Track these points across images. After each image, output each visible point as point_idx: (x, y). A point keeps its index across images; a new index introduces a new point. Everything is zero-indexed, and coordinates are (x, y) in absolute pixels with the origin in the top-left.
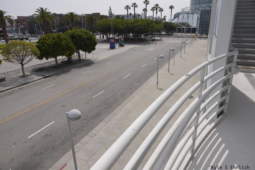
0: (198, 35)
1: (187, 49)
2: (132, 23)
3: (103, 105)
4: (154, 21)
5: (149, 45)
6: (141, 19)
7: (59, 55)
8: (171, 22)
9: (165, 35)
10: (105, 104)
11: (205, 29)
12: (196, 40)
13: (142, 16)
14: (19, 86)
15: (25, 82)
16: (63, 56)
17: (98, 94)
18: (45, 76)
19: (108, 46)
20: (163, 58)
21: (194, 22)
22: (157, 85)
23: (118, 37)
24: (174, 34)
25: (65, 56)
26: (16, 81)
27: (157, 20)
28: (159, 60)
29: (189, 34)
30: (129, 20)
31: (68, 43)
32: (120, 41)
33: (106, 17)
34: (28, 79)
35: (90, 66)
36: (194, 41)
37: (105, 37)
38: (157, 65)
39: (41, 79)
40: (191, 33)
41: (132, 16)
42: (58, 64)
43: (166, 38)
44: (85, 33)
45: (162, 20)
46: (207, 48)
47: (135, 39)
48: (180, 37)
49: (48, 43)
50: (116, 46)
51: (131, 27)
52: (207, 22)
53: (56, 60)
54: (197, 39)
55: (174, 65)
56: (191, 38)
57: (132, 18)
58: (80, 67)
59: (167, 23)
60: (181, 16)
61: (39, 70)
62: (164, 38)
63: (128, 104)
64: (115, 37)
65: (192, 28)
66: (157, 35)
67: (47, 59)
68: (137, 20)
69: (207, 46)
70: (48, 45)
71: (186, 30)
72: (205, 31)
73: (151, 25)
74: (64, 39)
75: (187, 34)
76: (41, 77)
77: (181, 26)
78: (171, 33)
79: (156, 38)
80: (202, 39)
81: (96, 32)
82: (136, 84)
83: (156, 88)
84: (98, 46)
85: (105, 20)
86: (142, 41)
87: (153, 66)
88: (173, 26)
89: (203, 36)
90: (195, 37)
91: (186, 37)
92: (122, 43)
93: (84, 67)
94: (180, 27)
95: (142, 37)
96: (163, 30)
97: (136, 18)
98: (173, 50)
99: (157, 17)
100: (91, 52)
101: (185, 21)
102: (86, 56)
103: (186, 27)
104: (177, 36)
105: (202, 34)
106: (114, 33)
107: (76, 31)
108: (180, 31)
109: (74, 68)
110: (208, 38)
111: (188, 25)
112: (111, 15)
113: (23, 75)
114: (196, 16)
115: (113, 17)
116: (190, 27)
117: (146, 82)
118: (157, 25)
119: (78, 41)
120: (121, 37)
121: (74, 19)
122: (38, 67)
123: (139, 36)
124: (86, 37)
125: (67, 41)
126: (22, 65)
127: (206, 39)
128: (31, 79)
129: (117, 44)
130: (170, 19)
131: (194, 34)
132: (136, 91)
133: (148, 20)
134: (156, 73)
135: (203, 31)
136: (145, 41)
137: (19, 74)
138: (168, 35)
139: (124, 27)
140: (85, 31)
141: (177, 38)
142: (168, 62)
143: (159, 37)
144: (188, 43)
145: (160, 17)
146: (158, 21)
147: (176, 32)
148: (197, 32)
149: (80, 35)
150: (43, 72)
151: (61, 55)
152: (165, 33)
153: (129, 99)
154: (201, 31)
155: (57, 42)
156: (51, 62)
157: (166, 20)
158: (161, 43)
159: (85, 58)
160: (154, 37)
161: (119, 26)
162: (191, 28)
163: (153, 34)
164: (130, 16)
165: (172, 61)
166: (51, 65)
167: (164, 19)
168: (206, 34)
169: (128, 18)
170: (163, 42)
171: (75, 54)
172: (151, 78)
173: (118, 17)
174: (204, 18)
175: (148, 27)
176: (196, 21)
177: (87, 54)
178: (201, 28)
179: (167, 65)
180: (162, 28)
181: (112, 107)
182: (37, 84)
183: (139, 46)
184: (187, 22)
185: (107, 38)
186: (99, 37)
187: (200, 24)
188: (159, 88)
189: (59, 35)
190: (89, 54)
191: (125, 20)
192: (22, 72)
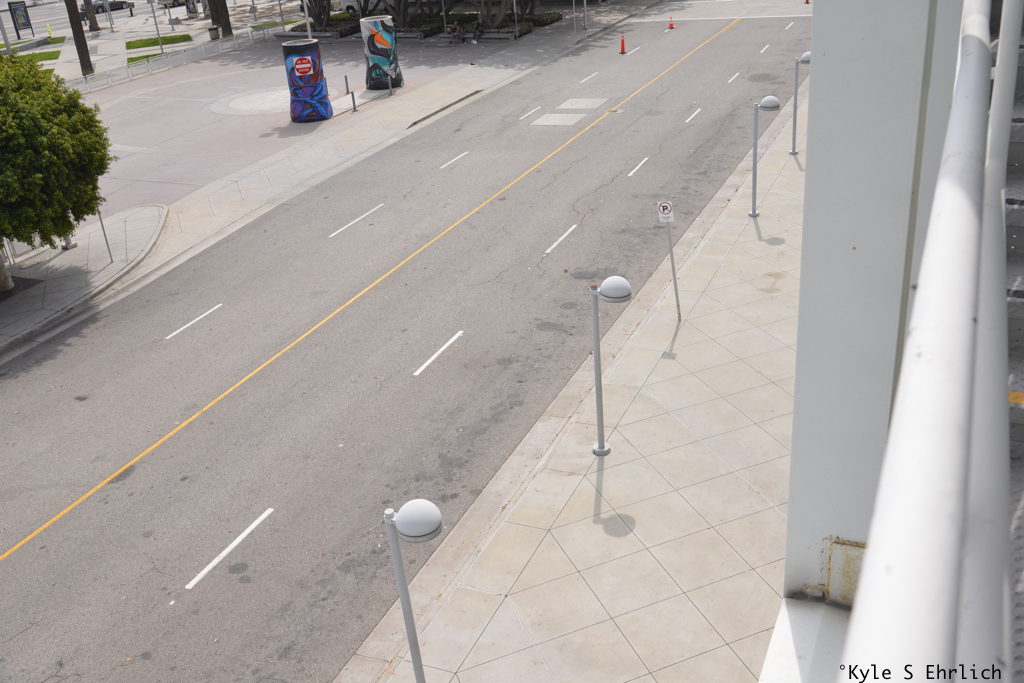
92: (386, 68)
120: (376, 24)
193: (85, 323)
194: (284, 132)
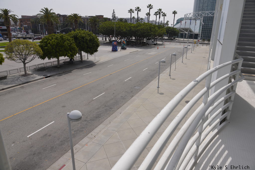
0: (200, 41)
1: (189, 54)
2: (135, 26)
3: (104, 107)
4: (157, 26)
5: (151, 48)
6: (144, 23)
7: (61, 56)
8: (173, 27)
9: (167, 39)
10: (105, 106)
11: (207, 35)
12: (197, 46)
13: (145, 20)
14: (20, 85)
15: (26, 81)
16: (65, 56)
17: (99, 96)
18: (47, 75)
19: (110, 48)
20: (165, 62)
21: (196, 28)
22: (158, 89)
23: (120, 40)
24: (176, 39)
25: (67, 57)
26: (17, 80)
27: (160, 24)
28: (161, 64)
29: (191, 40)
30: (132, 24)
31: (71, 44)
32: (122, 44)
33: (109, 19)
34: (29, 78)
35: (92, 68)
36: (196, 46)
37: (107, 39)
38: (159, 69)
39: (43, 78)
40: (193, 39)
41: (135, 19)
42: (60, 64)
43: (169, 43)
44: (88, 35)
45: (165, 25)
46: (209, 54)
47: (138, 43)
48: (182, 42)
49: (51, 43)
50: (118, 48)
51: (134, 30)
52: (210, 29)
53: (58, 61)
54: (199, 45)
55: (175, 70)
56: (193, 44)
57: (135, 22)
58: (81, 68)
59: (170, 28)
60: (183, 22)
61: (41, 70)
62: (166, 43)
63: (129, 107)
64: (117, 39)
65: (195, 34)
66: (159, 39)
67: (49, 58)
68: (140, 24)
69: (209, 52)
70: (51, 45)
71: (188, 35)
72: (207, 37)
73: (154, 29)
74: (67, 40)
75: (189, 40)
76: (42, 77)
77: (184, 32)
78: (173, 38)
79: (158, 42)
80: (204, 45)
81: (98, 34)
82: (137, 87)
83: (157, 92)
84: (100, 48)
85: (108, 22)
86: (144, 45)
87: (155, 70)
88: (175, 31)
89: (205, 42)
90: (197, 43)
91: (188, 43)
92: (124, 46)
93: (86, 68)
94: (182, 32)
95: (144, 40)
96: (166, 34)
97: (139, 22)
98: (175, 55)
99: (160, 21)
100: (93, 54)
101: (187, 26)
102: (88, 57)
103: (188, 32)
104: (179, 41)
105: (204, 40)
106: (117, 36)
107: (80, 32)
108: (182, 36)
109: (75, 69)
110: (209, 44)
111: (191, 31)
112: (115, 18)
113: (24, 73)
114: (198, 22)
115: (116, 19)
116: (192, 32)
117: (147, 86)
118: (159, 30)
119: (81, 42)
120: (124, 40)
121: (77, 20)
122: (39, 66)
123: (141, 40)
124: (88, 38)
125: (70, 42)
126: (25, 64)
127: (208, 45)
128: (32, 78)
129: (119, 46)
130: (173, 25)
131: (196, 40)
132: (137, 95)
133: (151, 24)
134: (158, 77)
135: (205, 37)
136: (147, 45)
137: (21, 73)
138: (170, 39)
139: (127, 30)
140: (88, 32)
141: (180, 43)
142: (170, 67)
143: (162, 41)
144: (190, 48)
145: (163, 22)
146: (161, 26)
147: (178, 37)
148: (199, 38)
149: (83, 36)
150: (44, 72)
151: (63, 56)
152: (168, 38)
153: (129, 102)
154: (203, 37)
155: (60, 42)
156: (53, 62)
157: (168, 25)
158: (163, 47)
159: (87, 59)
160: (156, 41)
161: (122, 29)
162: (193, 34)
163: (156, 38)
164: (133, 19)
165: (173, 66)
166: (53, 64)
167: (167, 23)
168: (208, 40)
169: (131, 21)
170: (165, 46)
171: (77, 55)
172: (152, 82)
173: (121, 20)
174: (207, 24)
175: (151, 31)
176: (199, 27)
177: (89, 55)
178: (204, 34)
179: (168, 70)
180: (164, 33)
181: (113, 110)
182: (38, 83)
183: (141, 49)
184: (190, 28)
185: (110, 40)
186: (102, 39)
187: (202, 31)
188: (159, 92)
189: (62, 36)
190: (91, 55)
191: (128, 23)
192: (24, 71)
193: (93, 66)
194: (111, 52)
